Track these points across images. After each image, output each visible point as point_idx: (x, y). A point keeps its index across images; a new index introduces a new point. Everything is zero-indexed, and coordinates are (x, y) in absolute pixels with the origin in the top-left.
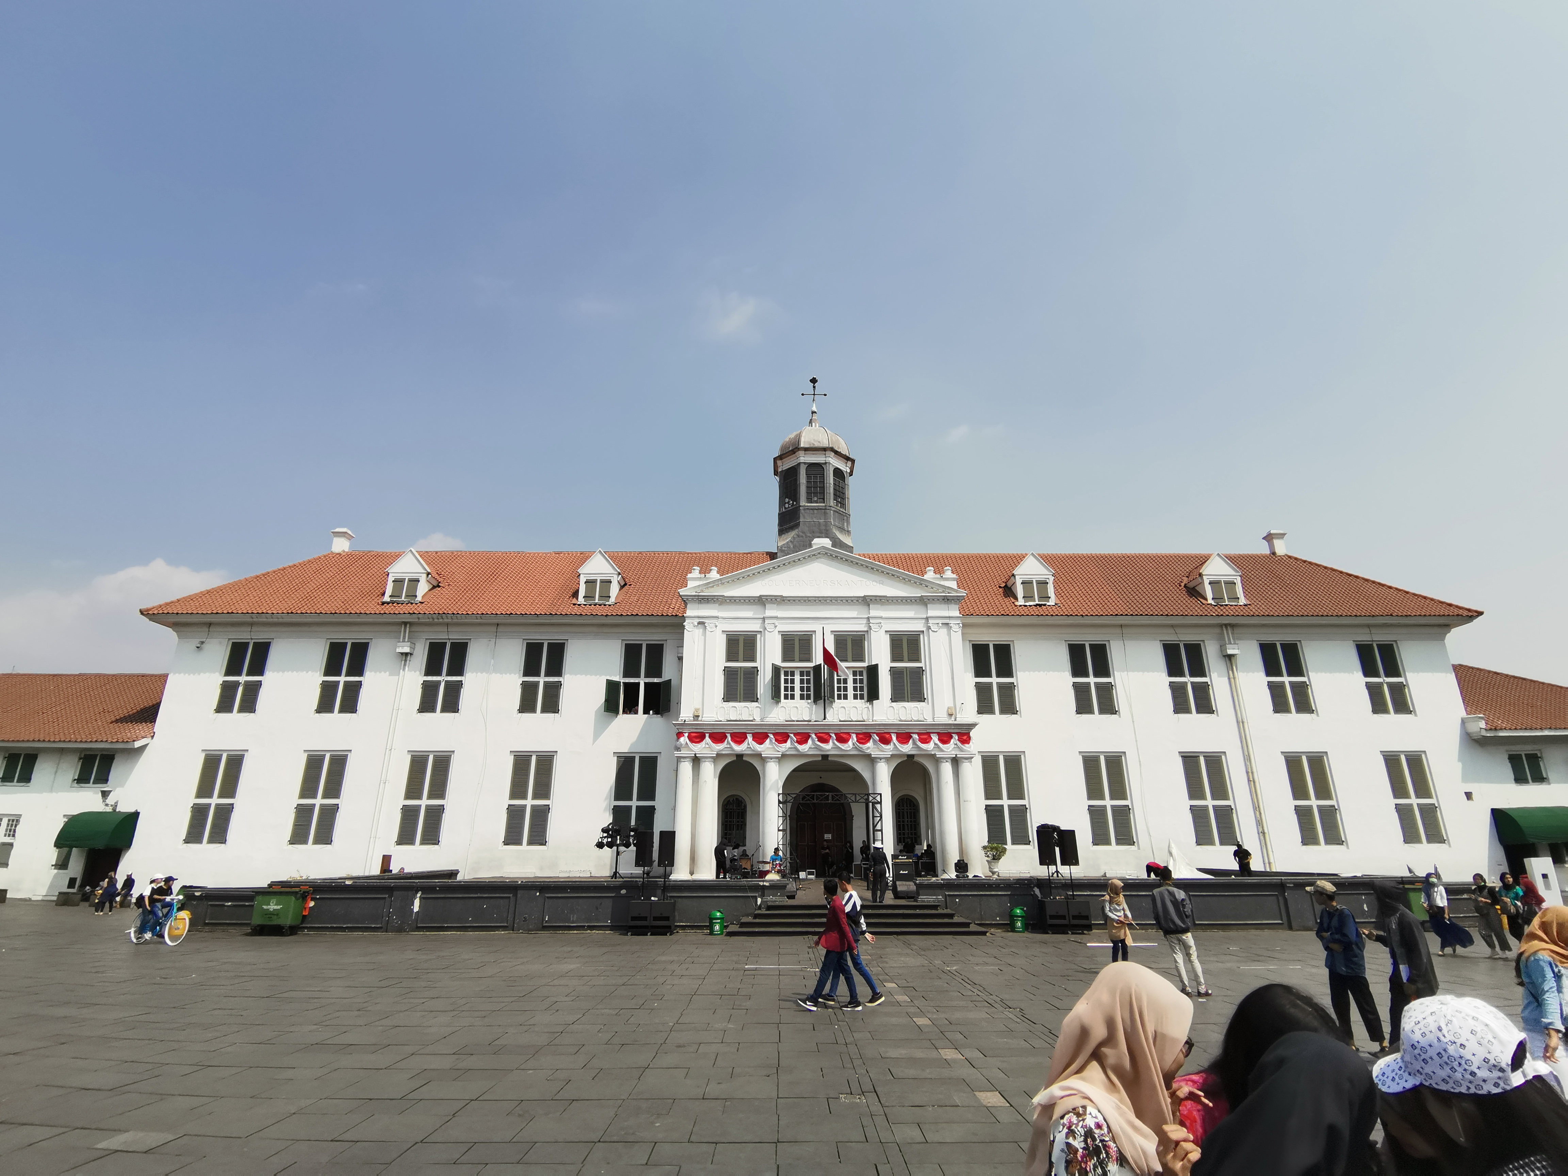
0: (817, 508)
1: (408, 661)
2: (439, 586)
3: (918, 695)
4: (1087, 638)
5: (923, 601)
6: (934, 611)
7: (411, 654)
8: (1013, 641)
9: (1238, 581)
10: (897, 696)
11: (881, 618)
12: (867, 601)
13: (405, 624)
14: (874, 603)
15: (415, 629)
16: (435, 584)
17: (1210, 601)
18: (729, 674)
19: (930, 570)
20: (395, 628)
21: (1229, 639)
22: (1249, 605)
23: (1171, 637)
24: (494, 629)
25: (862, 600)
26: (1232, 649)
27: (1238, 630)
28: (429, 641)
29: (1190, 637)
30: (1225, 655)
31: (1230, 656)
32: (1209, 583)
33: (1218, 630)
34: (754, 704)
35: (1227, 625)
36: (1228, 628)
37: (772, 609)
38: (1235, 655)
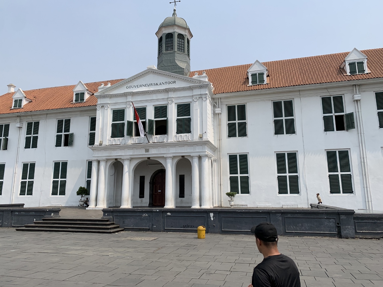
0: (169, 53)
1: (21, 130)
2: (32, 102)
3: (189, 131)
4: (283, 98)
5: (190, 88)
6: (197, 92)
7: (22, 127)
8: (246, 103)
9: (365, 62)
10: (179, 131)
11: (173, 97)
12: (167, 91)
13: (18, 116)
14: (171, 92)
15: (22, 118)
16: (30, 101)
17: (349, 74)
18: (114, 126)
19: (196, 74)
20: (15, 118)
21: (356, 92)
22: (370, 73)
23: (326, 94)
24: (45, 116)
25: (166, 91)
26: (357, 97)
27: (363, 87)
28: (27, 122)
29: (337, 93)
30: (354, 101)
31: (357, 101)
32: (349, 65)
33: (351, 88)
34: (123, 138)
35: (355, 85)
36: (358, 86)
37: (130, 99)
38: (359, 100)
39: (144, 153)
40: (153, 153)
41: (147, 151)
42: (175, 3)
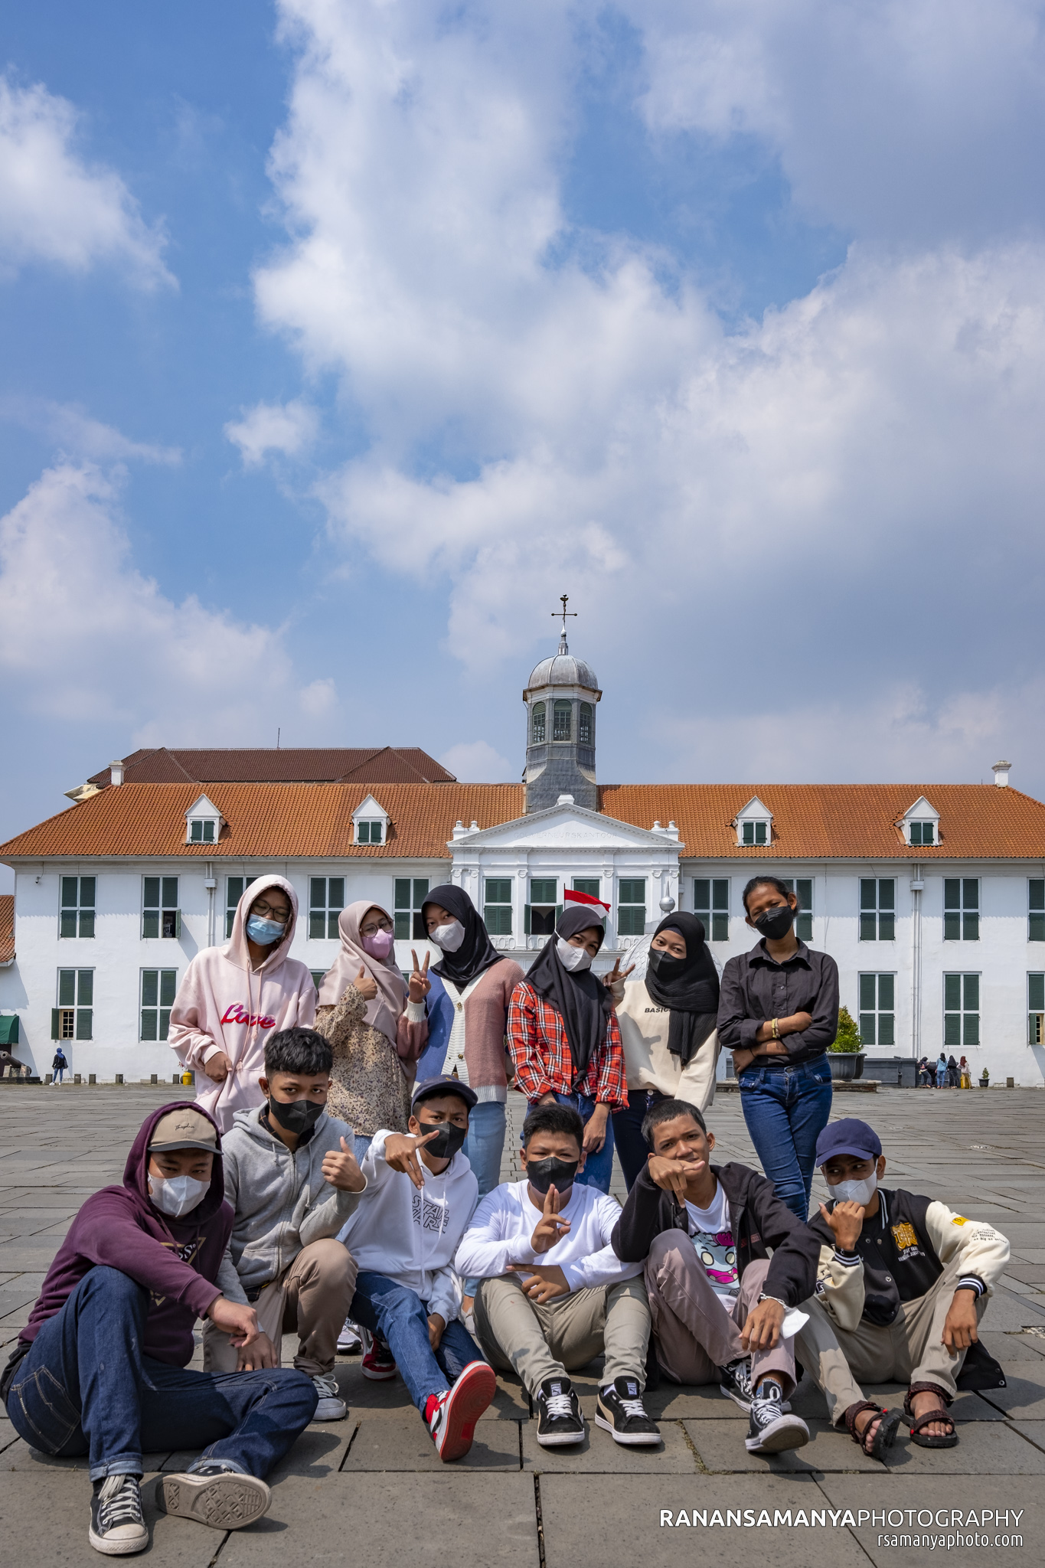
1: (213, 895)
2: (227, 826)
3: (640, 930)
4: (794, 874)
5: (648, 852)
6: (658, 860)
7: (215, 888)
8: (729, 877)
9: (935, 824)
10: (623, 931)
11: (612, 866)
12: (601, 852)
13: (208, 863)
14: (608, 854)
15: (216, 867)
17: (908, 842)
18: (489, 911)
19: (657, 824)
21: (916, 877)
22: (941, 845)
23: (868, 875)
25: (599, 851)
26: (918, 885)
27: (928, 868)
28: (228, 877)
29: (886, 874)
30: (912, 891)
31: (916, 891)
32: (911, 826)
33: (910, 868)
34: (509, 936)
35: (917, 864)
36: (919, 867)
37: (523, 859)
38: (920, 891)
42: (564, 618)
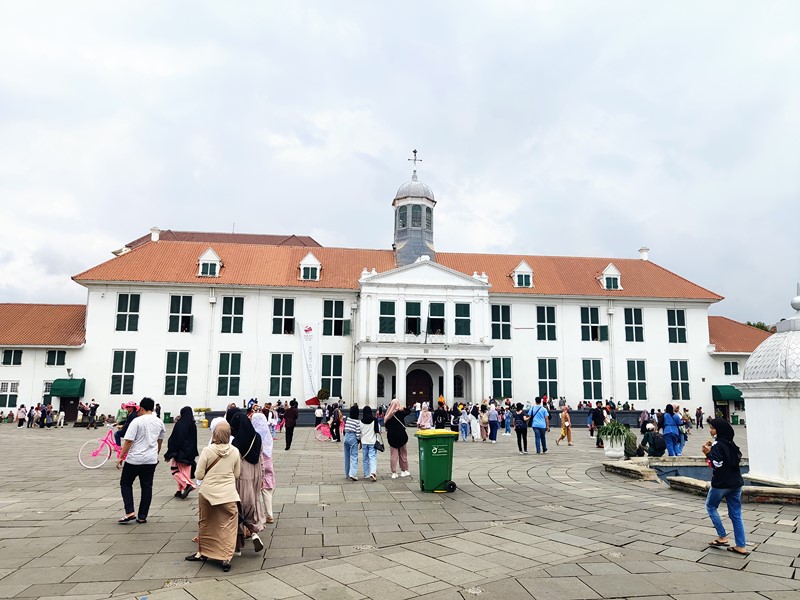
0: (417, 230)
1: (215, 307)
2: (223, 267)
3: (467, 332)
4: (546, 304)
5: (472, 288)
7: (215, 303)
8: (511, 304)
9: (619, 278)
10: (458, 332)
11: (451, 295)
13: (212, 288)
14: (449, 289)
15: (216, 290)
17: (605, 288)
18: (382, 320)
19: (475, 273)
20: (208, 290)
21: (610, 306)
22: (622, 290)
23: (585, 305)
24: (258, 291)
25: (444, 287)
26: (611, 311)
27: (616, 303)
28: (224, 297)
29: (594, 305)
31: (610, 314)
32: (606, 279)
33: (607, 302)
34: (394, 334)
36: (612, 301)
37: (402, 290)
39: (423, 353)
40: (433, 354)
41: (426, 351)
